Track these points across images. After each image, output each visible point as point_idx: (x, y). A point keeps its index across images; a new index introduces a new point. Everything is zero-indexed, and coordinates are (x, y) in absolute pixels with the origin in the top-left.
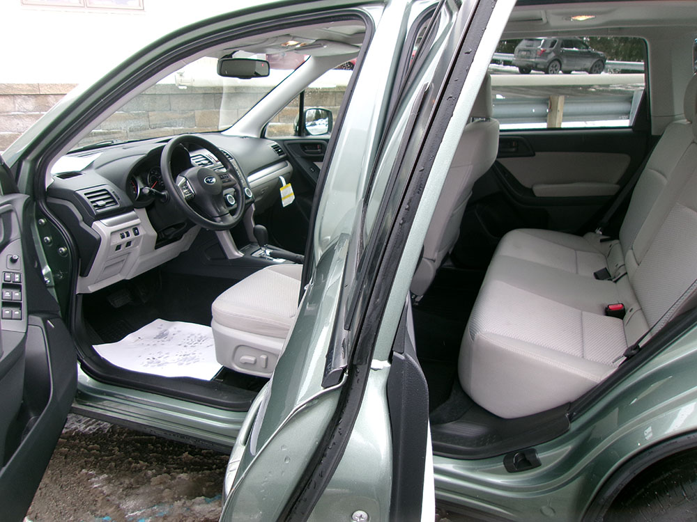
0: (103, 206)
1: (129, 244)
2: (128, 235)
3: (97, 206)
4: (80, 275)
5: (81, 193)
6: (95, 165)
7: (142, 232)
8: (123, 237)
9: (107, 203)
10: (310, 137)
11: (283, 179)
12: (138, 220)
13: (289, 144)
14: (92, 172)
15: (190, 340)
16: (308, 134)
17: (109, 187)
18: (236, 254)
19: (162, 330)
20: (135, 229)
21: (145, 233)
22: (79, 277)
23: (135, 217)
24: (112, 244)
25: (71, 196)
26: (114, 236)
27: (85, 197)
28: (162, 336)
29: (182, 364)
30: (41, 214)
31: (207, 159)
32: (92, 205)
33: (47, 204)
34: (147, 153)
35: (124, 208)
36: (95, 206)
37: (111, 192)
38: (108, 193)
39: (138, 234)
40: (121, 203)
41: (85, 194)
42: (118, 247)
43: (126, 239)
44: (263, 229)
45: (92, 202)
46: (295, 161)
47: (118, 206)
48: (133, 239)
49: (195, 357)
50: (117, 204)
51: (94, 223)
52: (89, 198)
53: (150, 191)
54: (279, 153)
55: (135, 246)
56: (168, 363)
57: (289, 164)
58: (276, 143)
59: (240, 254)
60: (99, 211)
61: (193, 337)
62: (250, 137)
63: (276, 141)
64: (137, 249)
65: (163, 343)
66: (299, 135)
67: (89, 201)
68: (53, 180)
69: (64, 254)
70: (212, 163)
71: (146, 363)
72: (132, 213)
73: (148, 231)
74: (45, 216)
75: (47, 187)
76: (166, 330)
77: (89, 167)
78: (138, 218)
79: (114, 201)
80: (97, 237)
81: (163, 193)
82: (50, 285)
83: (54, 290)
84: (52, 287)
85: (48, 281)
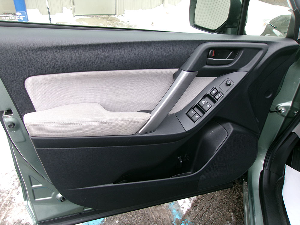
82: (283, 114)
83: (283, 119)
84: (283, 116)
85: (283, 112)
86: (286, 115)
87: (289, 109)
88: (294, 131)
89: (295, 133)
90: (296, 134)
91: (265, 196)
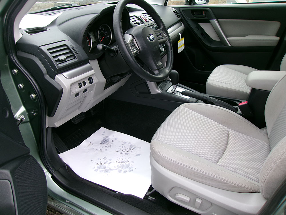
0: (64, 61)
1: (85, 91)
2: (85, 84)
3: (59, 60)
4: (48, 116)
5: (45, 49)
6: (58, 22)
7: (95, 80)
8: (80, 86)
9: (67, 57)
10: (196, 5)
11: (180, 35)
12: (93, 71)
13: (183, 10)
14: (55, 28)
15: (124, 148)
16: (195, 3)
17: (69, 43)
18: (158, 91)
19: (104, 136)
20: (90, 79)
21: (98, 81)
22: (47, 117)
23: (90, 69)
24: (72, 93)
25: (36, 50)
26: (73, 86)
27: (48, 53)
28: (105, 141)
29: (120, 171)
30: (13, 66)
31: (139, 19)
32: (54, 60)
33: (17, 57)
34: (100, 12)
35: (82, 61)
36: (56, 61)
37: (70, 47)
38: (68, 48)
39: (93, 82)
40: (79, 57)
41: (48, 50)
42: (77, 95)
43: (84, 87)
44: (176, 73)
45: (54, 57)
46: (187, 22)
47: (76, 60)
48: (89, 87)
49: (129, 164)
50: (75, 58)
51: (56, 76)
52: (51, 53)
53: (104, 48)
54: (178, 16)
55: (90, 91)
56: (111, 169)
57: (183, 24)
58: (175, 10)
59: (159, 91)
60: (60, 65)
61: (125, 145)
62: (159, 5)
63: (174, 8)
64: (91, 93)
65: (106, 148)
66: (190, 4)
67: (51, 56)
68: (21, 35)
69: (35, 99)
70: (143, 23)
71: (96, 168)
72: (88, 65)
73: (100, 79)
74: (16, 68)
75: (16, 41)
76: (107, 137)
77: (53, 23)
78: (92, 69)
79: (73, 55)
80: (59, 88)
81: (112, 48)
82: (26, 121)
83: (29, 124)
84: (27, 122)
85: (24, 119)
86: (28, 120)
87: (27, 114)
88: (47, 126)
89: (48, 127)
90: (50, 127)
91: (75, 189)
